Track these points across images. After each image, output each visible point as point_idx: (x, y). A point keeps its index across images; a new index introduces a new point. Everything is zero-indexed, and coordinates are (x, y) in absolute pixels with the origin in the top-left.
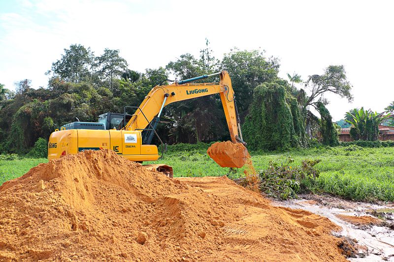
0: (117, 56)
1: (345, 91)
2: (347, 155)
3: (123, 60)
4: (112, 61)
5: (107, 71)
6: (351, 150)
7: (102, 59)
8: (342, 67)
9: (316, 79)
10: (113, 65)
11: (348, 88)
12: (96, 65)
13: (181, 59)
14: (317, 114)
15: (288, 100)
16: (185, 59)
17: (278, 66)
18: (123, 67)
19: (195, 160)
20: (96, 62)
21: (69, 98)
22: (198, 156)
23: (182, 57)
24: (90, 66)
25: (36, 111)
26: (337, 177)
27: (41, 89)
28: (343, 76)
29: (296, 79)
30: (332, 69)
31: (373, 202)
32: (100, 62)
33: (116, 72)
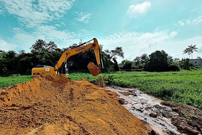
0: (54, 44)
1: (122, 55)
2: (122, 74)
3: (56, 45)
4: (52, 45)
5: (50, 48)
6: (123, 72)
7: (49, 44)
8: (121, 48)
9: (113, 51)
10: (52, 46)
11: (122, 54)
12: (47, 46)
13: (73, 45)
14: (113, 62)
15: (105, 58)
16: (74, 45)
17: (102, 48)
18: (56, 47)
19: (77, 75)
20: (47, 45)
21: (38, 56)
22: (78, 74)
23: (74, 44)
24: (45, 46)
25: (27, 60)
26: (119, 80)
27: (28, 54)
28: (121, 50)
29: (107, 51)
30: (118, 48)
31: (130, 88)
32: (48, 46)
33: (53, 49)
